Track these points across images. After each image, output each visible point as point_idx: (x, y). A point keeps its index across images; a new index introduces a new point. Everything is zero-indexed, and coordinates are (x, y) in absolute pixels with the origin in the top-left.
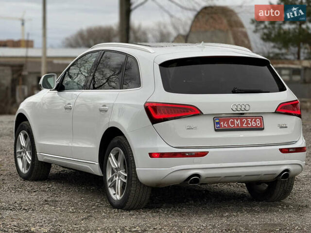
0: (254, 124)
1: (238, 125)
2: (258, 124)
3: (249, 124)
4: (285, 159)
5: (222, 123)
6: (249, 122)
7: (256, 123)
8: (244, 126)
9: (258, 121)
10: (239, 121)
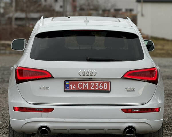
0: (101, 87)
1: (86, 87)
2: (105, 87)
3: (97, 88)
5: (71, 85)
6: (97, 85)
7: (103, 86)
8: (91, 88)
9: (105, 85)
10: (87, 84)
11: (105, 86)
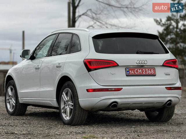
1: (140, 72)
4: (169, 94)
5: (130, 71)
6: (147, 71)
7: (151, 72)
8: (144, 73)
10: (141, 70)
11: (152, 71)
